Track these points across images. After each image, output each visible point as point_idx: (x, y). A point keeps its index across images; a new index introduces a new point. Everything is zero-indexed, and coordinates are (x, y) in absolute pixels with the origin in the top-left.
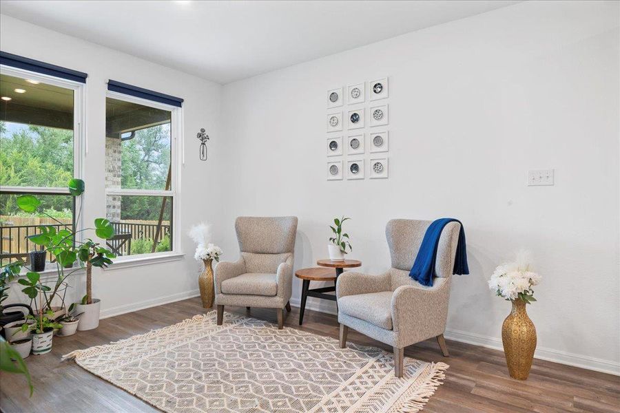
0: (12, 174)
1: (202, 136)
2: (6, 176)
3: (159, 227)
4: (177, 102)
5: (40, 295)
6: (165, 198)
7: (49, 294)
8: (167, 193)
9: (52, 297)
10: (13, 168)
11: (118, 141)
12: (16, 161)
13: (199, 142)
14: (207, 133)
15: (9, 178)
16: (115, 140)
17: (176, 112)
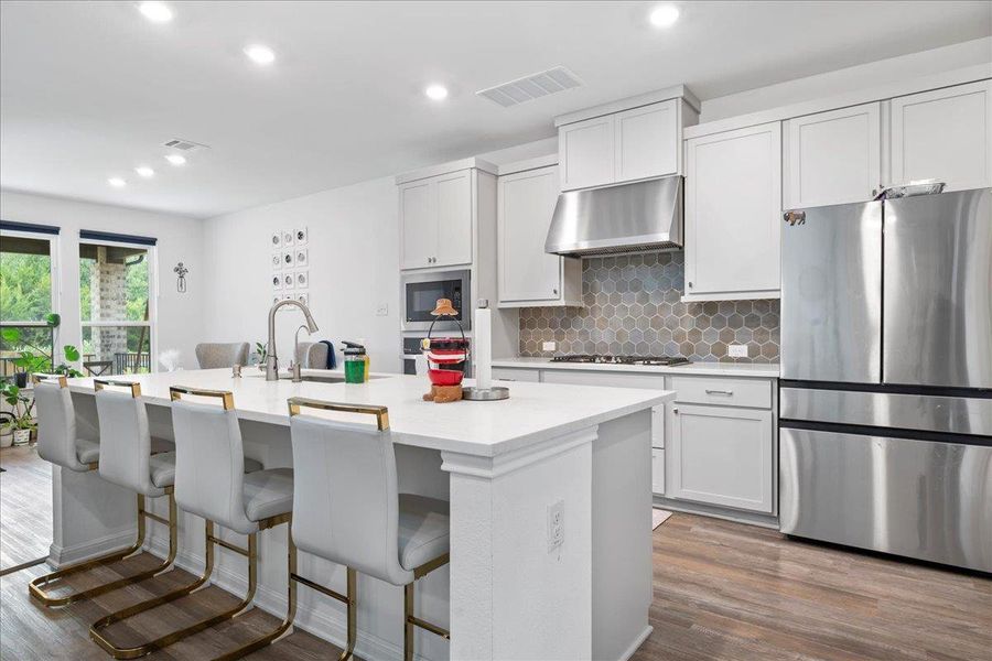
0: (19, 297)
1: (180, 270)
2: (10, 299)
3: (138, 355)
4: (152, 242)
5: (21, 404)
6: (144, 327)
7: (29, 404)
8: (146, 323)
9: (31, 407)
10: (19, 286)
11: (121, 266)
12: (24, 277)
13: (177, 275)
14: (184, 267)
15: (15, 300)
16: (119, 265)
17: (152, 250)
